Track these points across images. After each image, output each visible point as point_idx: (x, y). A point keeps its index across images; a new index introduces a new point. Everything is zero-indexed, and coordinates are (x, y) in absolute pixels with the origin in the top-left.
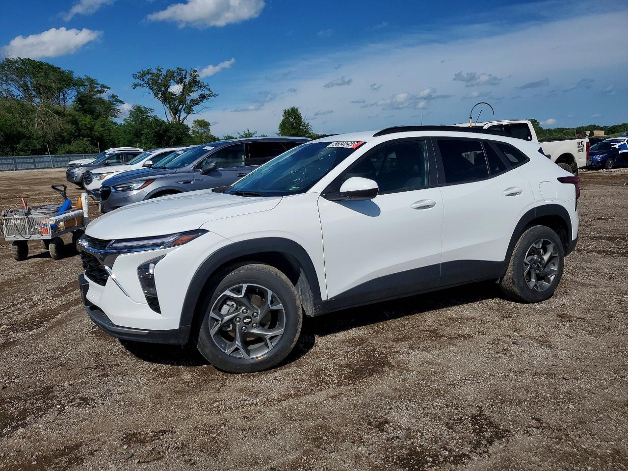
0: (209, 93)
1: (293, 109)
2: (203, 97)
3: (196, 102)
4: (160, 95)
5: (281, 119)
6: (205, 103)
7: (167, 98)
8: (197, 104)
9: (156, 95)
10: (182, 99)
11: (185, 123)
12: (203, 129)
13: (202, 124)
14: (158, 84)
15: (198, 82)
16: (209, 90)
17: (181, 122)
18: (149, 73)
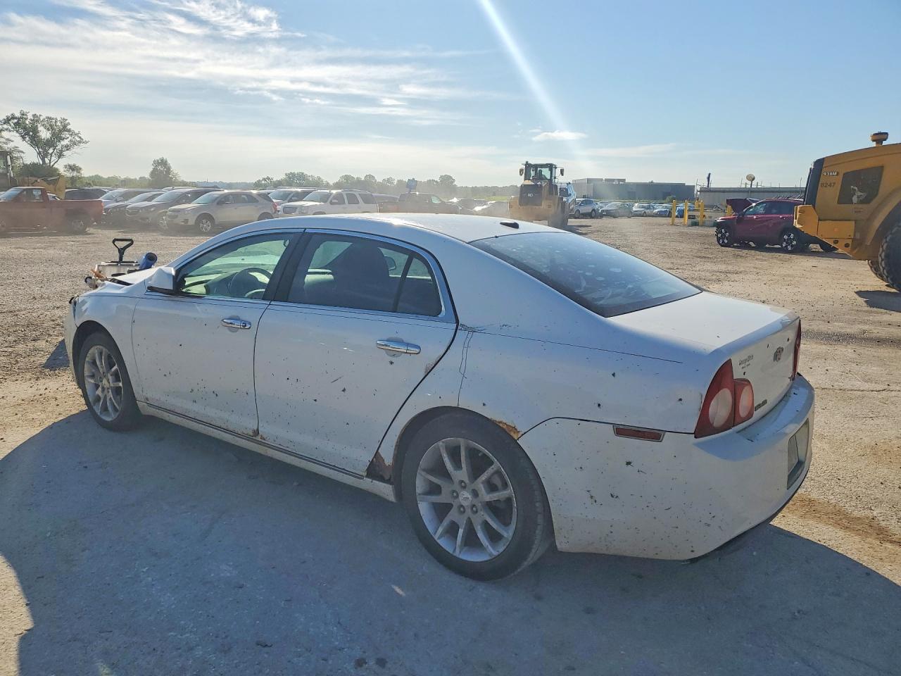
1: (162, 160)
2: (74, 143)
3: (68, 148)
4: (28, 139)
5: (151, 167)
6: (75, 149)
7: (35, 141)
8: (67, 150)
9: (24, 138)
10: (50, 143)
11: (56, 166)
12: (75, 174)
13: (73, 168)
14: (25, 128)
15: (69, 131)
16: (80, 137)
17: (52, 164)
18: (13, 118)
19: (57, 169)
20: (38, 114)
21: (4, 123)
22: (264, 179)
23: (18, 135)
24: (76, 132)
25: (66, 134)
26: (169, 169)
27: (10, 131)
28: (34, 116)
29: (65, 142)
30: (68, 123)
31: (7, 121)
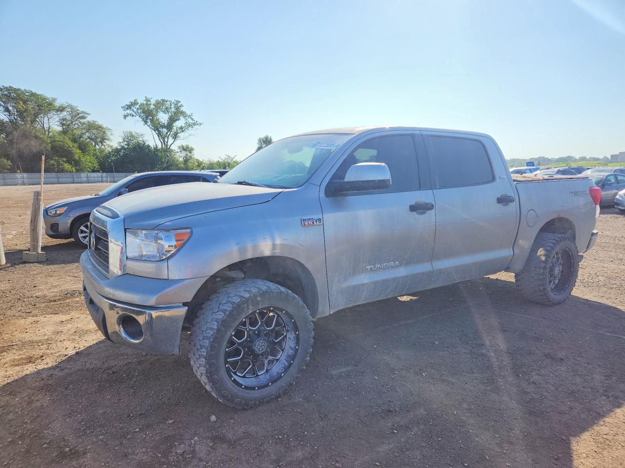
0: (194, 122)
1: (267, 138)
2: (189, 125)
3: (182, 129)
4: (149, 123)
5: (256, 145)
6: (191, 131)
7: (157, 127)
8: (183, 131)
9: (146, 122)
11: (173, 147)
12: (187, 154)
13: (186, 149)
14: (145, 112)
15: (182, 112)
16: (192, 119)
17: (168, 147)
18: (136, 103)
19: (172, 151)
21: (127, 109)
23: (141, 119)
24: (188, 113)
25: (180, 116)
27: (133, 116)
29: (180, 124)
30: (182, 106)
31: (129, 107)
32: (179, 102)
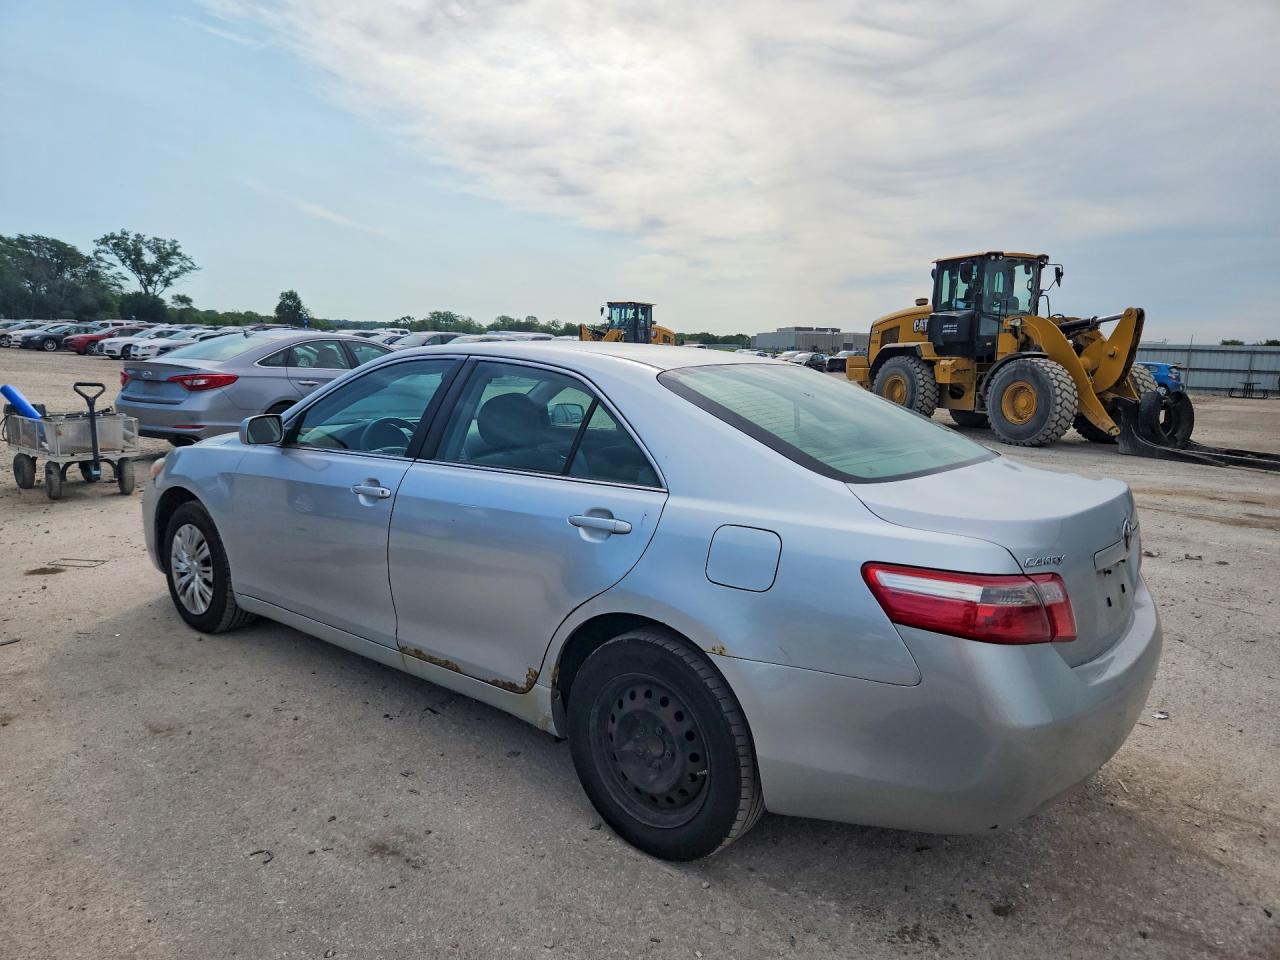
0: (191, 266)
1: (291, 293)
2: (184, 270)
3: (176, 275)
4: (128, 263)
5: (277, 302)
6: (185, 276)
7: (138, 266)
8: (176, 277)
9: (124, 262)
10: (156, 269)
11: (161, 296)
12: (184, 306)
13: (183, 299)
14: (126, 250)
15: (179, 254)
16: (192, 263)
17: (156, 294)
18: (113, 237)
19: (162, 301)
20: (142, 234)
21: (102, 243)
22: (404, 319)
23: (117, 258)
24: (188, 257)
25: (175, 259)
26: (299, 303)
27: (108, 253)
28: (138, 236)
29: (174, 268)
30: (179, 247)
31: (105, 241)
32: (175, 241)
